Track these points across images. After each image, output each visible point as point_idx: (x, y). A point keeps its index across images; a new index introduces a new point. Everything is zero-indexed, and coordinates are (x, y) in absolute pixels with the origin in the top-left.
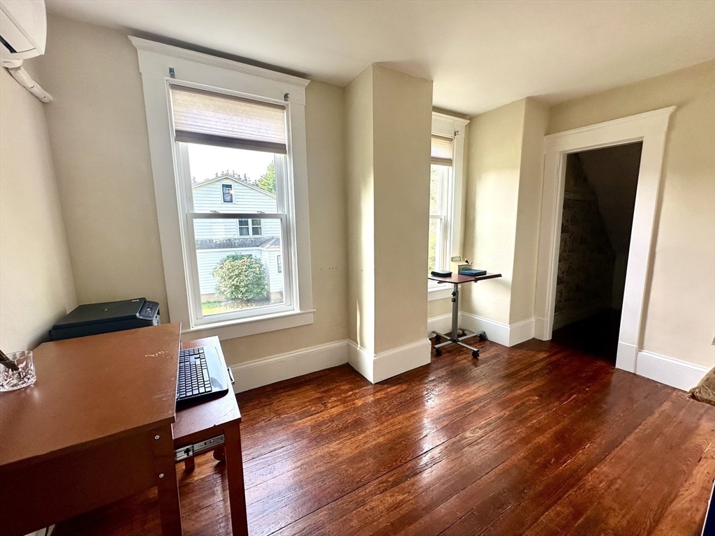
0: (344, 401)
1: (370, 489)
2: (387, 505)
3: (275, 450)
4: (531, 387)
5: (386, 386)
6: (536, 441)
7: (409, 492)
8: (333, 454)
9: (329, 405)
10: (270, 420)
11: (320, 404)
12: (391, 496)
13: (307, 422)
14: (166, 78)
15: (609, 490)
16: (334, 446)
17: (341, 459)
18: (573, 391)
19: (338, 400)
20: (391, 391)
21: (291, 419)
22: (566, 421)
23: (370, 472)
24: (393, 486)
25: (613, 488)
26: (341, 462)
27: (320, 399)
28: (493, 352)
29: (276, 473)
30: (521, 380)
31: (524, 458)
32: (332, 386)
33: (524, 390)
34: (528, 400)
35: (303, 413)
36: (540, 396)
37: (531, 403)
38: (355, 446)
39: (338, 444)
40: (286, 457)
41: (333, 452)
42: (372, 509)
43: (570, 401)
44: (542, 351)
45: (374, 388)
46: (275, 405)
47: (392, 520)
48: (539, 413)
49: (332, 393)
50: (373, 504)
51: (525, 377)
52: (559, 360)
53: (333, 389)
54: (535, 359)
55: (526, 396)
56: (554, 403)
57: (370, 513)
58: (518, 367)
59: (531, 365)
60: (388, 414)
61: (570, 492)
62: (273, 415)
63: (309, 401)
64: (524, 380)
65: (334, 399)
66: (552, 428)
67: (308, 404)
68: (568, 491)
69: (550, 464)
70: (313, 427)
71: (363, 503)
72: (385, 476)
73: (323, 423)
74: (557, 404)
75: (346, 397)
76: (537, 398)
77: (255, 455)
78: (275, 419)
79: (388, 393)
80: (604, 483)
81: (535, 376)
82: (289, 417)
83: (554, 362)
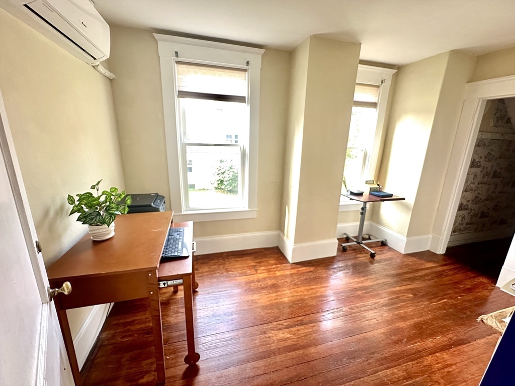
0: (269, 271)
1: (271, 326)
2: (278, 338)
3: (222, 291)
4: (410, 287)
5: (299, 266)
6: (397, 325)
7: (294, 334)
8: (254, 301)
9: (259, 272)
10: (222, 273)
11: (253, 270)
12: (283, 333)
13: (243, 279)
14: (173, 58)
15: (442, 371)
16: (256, 297)
17: (258, 305)
18: (446, 297)
19: (265, 270)
20: (302, 270)
21: (234, 275)
22: (429, 317)
23: (273, 317)
24: (285, 328)
25: (446, 370)
26: (258, 307)
27: (254, 266)
28: (388, 255)
29: (219, 304)
30: (404, 280)
31: (383, 333)
32: (263, 260)
33: (403, 288)
34: (403, 296)
35: (242, 273)
36: (415, 295)
37: (405, 298)
38: (269, 300)
39: (259, 296)
40: (226, 296)
41: (255, 300)
42: (269, 337)
43: (439, 304)
44: (432, 262)
45: (291, 266)
46: (227, 265)
47: (279, 347)
48: (408, 306)
49: (263, 264)
50: (270, 335)
51: (408, 278)
52: (444, 271)
53: (264, 261)
54: (423, 267)
55: (403, 293)
56: (424, 302)
57: (268, 339)
58: (405, 270)
59: (418, 270)
60: (295, 284)
61: (409, 363)
62: (224, 270)
63: (248, 267)
64: (406, 281)
65: (262, 268)
66: (414, 319)
67: (246, 268)
68: (407, 362)
69: (401, 342)
70: (246, 283)
71: (265, 333)
72: (282, 321)
73: (253, 282)
74: (427, 303)
75: (271, 268)
76: (411, 295)
77: (210, 291)
78: (225, 274)
79: (299, 271)
80: (440, 365)
81: (417, 279)
82: (233, 274)
83: (439, 272)
